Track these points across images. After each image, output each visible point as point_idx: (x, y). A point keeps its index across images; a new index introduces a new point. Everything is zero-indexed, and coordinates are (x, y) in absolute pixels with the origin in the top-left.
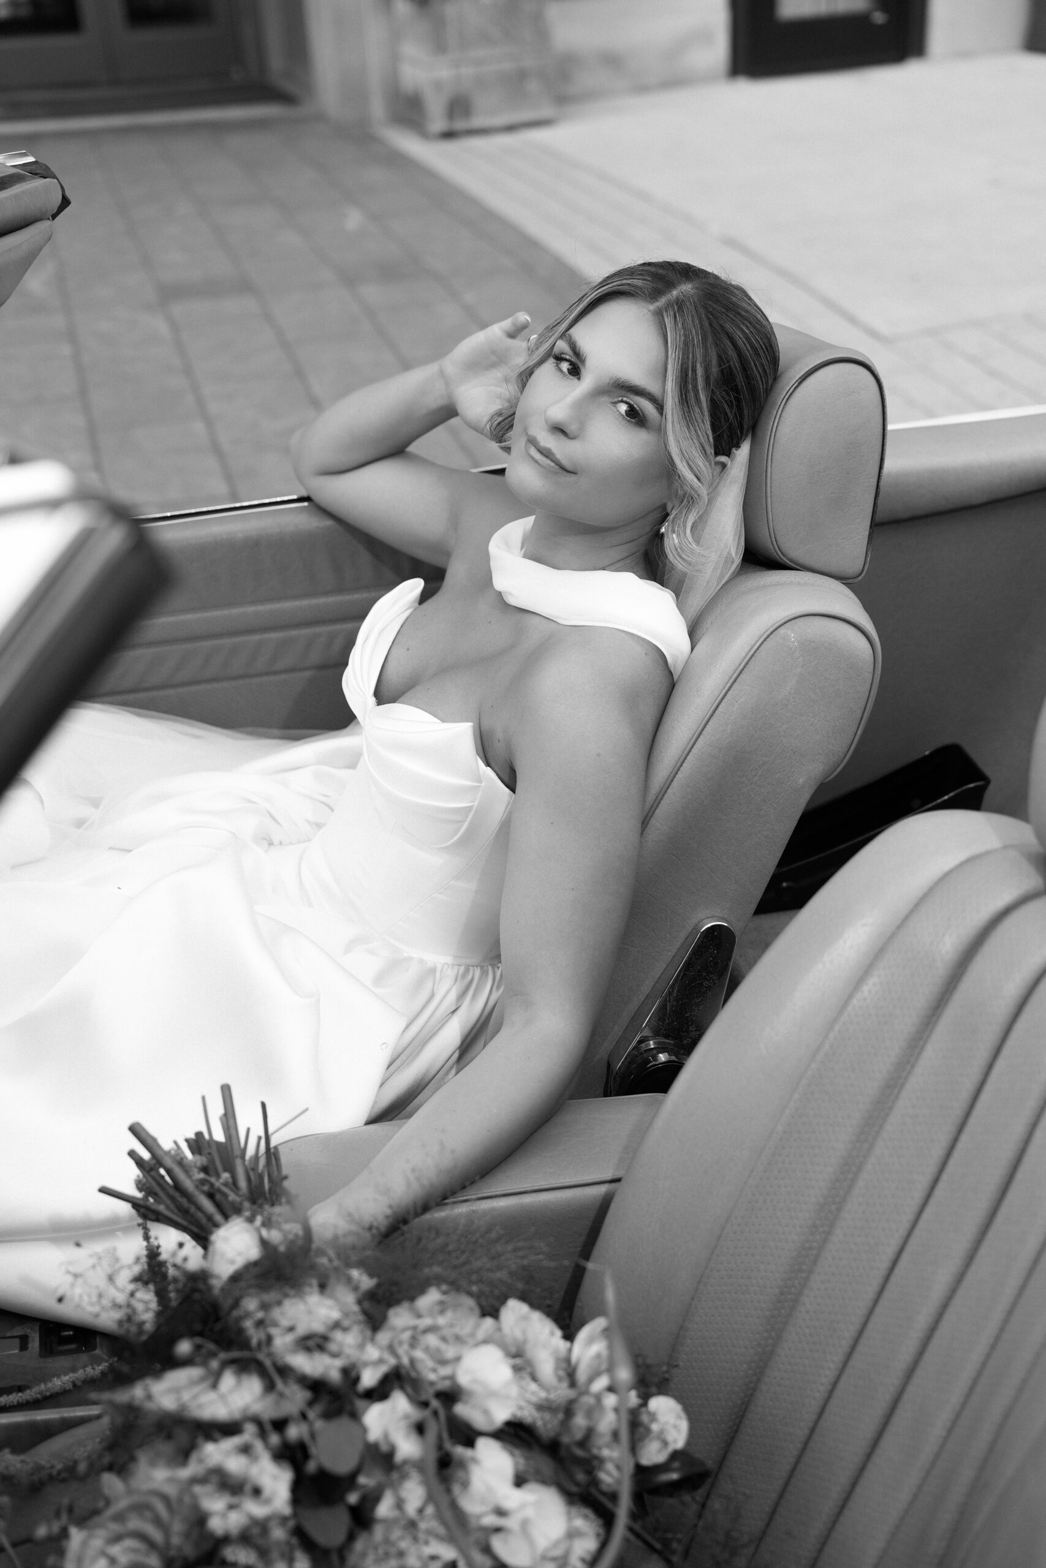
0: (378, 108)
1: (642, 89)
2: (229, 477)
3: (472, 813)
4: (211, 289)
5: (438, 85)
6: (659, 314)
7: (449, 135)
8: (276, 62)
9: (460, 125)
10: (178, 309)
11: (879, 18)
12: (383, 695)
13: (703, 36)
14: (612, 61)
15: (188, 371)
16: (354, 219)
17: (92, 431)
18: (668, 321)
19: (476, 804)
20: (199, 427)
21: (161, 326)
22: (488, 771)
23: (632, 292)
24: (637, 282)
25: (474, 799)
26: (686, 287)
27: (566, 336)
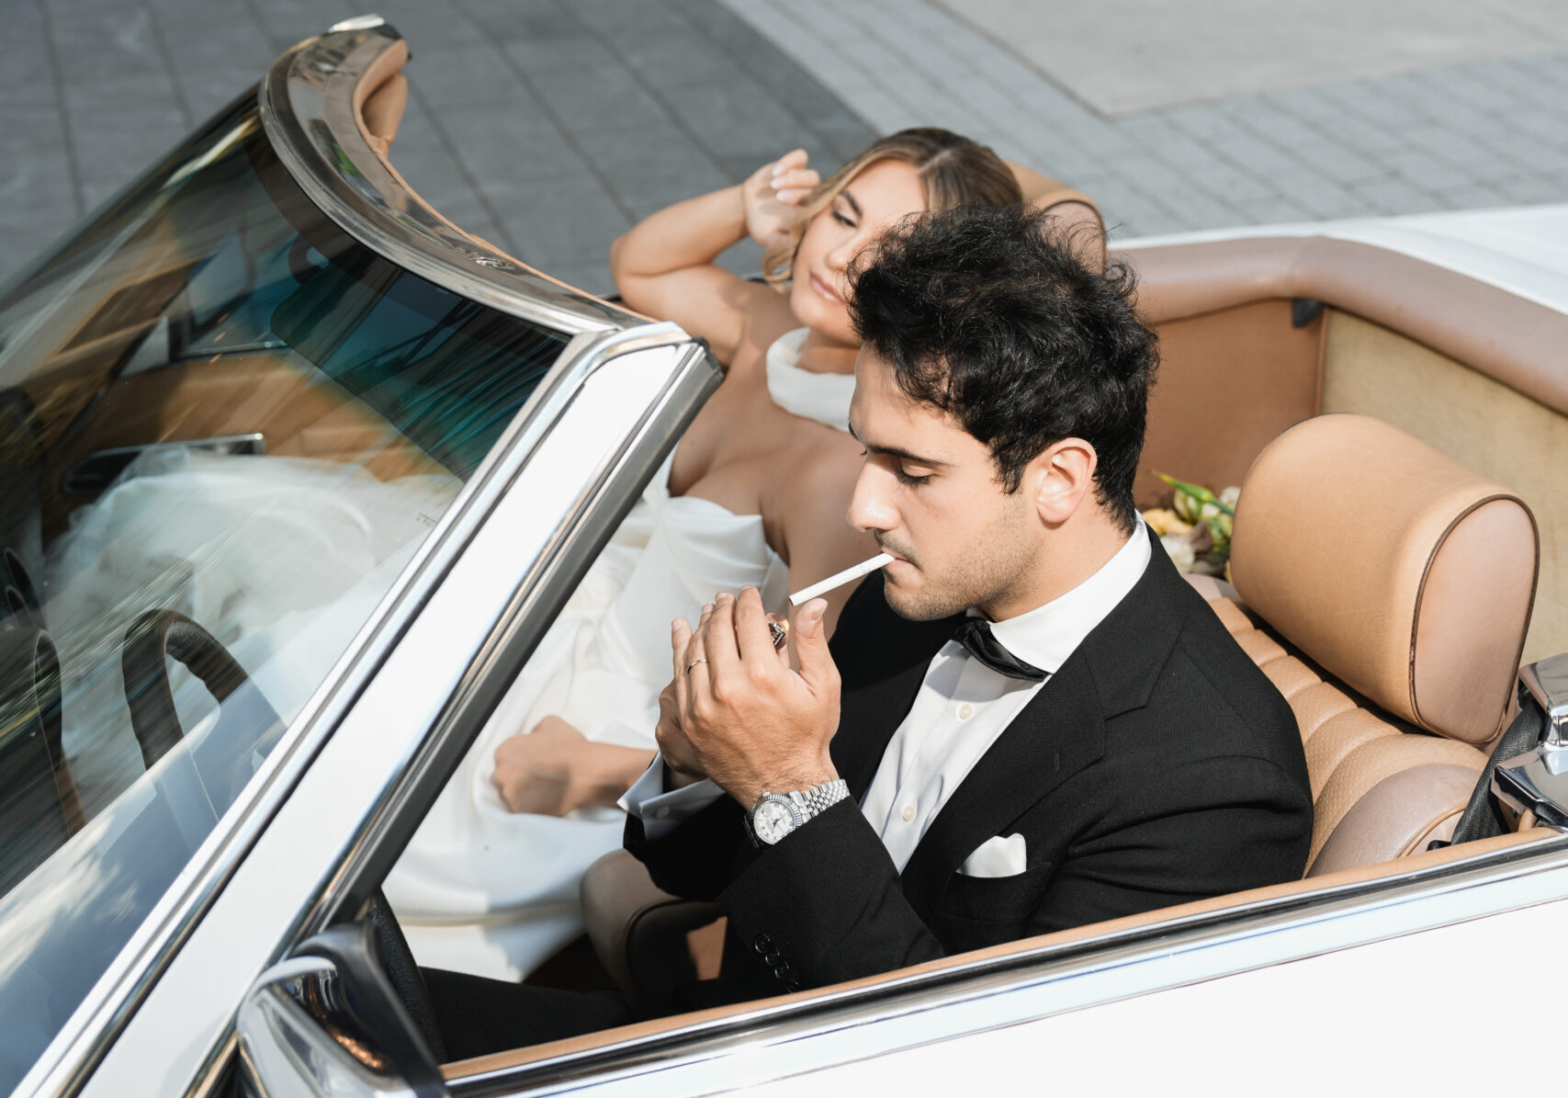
6: (923, 177)
18: (932, 184)
22: (775, 557)
23: (902, 158)
24: (907, 150)
25: (762, 581)
26: (945, 155)
27: (843, 192)
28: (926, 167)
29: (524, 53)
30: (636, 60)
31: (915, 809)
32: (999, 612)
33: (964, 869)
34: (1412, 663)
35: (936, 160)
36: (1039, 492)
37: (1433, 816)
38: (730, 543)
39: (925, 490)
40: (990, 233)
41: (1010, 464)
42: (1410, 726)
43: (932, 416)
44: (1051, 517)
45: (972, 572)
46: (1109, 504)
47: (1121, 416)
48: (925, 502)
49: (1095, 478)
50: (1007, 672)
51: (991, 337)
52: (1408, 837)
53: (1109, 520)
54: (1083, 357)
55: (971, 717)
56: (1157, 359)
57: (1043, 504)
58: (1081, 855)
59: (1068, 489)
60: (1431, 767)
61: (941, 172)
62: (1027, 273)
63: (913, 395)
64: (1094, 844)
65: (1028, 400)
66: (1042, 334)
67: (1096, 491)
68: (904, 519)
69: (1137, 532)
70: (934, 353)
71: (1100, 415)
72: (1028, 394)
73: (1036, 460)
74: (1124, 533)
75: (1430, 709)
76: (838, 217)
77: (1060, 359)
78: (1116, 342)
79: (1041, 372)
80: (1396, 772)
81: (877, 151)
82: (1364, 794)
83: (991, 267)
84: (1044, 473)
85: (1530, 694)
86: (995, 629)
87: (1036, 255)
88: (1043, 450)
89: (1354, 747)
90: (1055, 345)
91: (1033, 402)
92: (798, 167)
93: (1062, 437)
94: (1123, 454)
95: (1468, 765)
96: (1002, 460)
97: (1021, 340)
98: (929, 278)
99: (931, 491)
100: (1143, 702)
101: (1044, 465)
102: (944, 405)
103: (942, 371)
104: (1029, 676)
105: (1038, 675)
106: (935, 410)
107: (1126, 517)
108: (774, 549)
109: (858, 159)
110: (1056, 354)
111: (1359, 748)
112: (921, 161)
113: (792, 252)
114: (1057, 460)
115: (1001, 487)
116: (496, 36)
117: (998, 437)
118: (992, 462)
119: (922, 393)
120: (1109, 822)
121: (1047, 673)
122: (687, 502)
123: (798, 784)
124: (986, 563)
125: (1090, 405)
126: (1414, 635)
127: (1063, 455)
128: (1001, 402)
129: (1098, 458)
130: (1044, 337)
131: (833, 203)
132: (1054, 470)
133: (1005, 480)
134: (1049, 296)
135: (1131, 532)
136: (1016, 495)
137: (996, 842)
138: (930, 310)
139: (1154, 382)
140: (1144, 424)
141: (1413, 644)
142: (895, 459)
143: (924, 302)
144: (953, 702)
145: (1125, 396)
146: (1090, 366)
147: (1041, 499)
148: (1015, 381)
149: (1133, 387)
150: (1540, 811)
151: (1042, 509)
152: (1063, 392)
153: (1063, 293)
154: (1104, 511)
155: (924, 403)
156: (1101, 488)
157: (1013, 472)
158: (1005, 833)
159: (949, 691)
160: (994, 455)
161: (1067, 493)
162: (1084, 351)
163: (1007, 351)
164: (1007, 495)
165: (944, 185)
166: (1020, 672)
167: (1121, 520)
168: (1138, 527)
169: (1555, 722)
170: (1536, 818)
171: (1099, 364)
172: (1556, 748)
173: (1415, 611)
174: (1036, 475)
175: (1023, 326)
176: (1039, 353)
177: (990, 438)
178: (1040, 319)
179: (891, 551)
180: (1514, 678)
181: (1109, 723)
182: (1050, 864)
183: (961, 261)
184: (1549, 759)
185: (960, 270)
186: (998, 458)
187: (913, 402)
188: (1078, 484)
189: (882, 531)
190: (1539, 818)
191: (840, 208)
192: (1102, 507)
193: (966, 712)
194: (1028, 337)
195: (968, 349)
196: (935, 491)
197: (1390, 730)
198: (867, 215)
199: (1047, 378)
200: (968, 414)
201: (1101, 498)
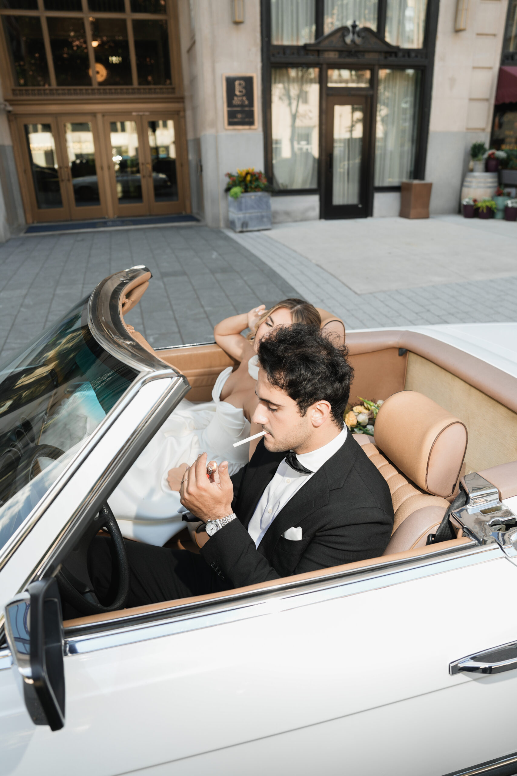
0: (222, 224)
1: (296, 221)
2: (178, 327)
3: (242, 430)
4: (174, 274)
5: (239, 219)
6: (292, 313)
7: (242, 232)
8: (195, 210)
9: (245, 229)
10: (166, 279)
11: (360, 206)
12: (222, 399)
13: (313, 209)
14: (287, 214)
15: (168, 297)
16: (215, 255)
17: (142, 313)
18: (294, 315)
19: (244, 428)
20: (171, 313)
21: (161, 284)
22: (247, 420)
23: (286, 307)
24: (287, 305)
25: (243, 427)
26: (299, 306)
27: (269, 317)
28: (293, 310)
29: (219, 276)
30: (245, 278)
31: (272, 510)
32: (299, 452)
33: (284, 535)
34: (427, 474)
35: (296, 308)
36: (312, 417)
37: (431, 525)
38: (234, 416)
39: (276, 413)
40: (301, 333)
41: (303, 407)
42: (425, 492)
43: (278, 390)
44: (316, 425)
45: (290, 440)
46: (336, 421)
47: (340, 394)
48: (276, 417)
49: (331, 413)
50: (299, 471)
51: (298, 367)
52: (422, 532)
53: (335, 426)
54: (327, 375)
55: (290, 483)
56: (353, 376)
57: (313, 420)
58: (320, 536)
59: (321, 416)
60: (431, 507)
61: (297, 312)
62: (312, 346)
63: (272, 383)
64: (324, 533)
65: (309, 388)
66: (314, 367)
67: (331, 417)
68: (270, 422)
69: (344, 430)
70: (280, 370)
71: (332, 394)
72: (309, 386)
73: (311, 406)
74: (340, 430)
75: (431, 487)
76: (267, 324)
77: (320, 375)
78: (339, 371)
79: (313, 379)
80: (420, 508)
81: (279, 305)
82: (410, 515)
83: (301, 344)
84: (314, 411)
85: (462, 486)
86: (298, 457)
87: (315, 340)
88: (313, 404)
89: (408, 497)
90: (318, 371)
91: (311, 388)
92: (263, 309)
93: (320, 400)
94: (341, 406)
95: (443, 506)
96: (300, 406)
97: (307, 368)
98: (280, 346)
99: (277, 414)
100: (341, 486)
101: (314, 408)
102: (282, 387)
103: (282, 376)
104: (307, 472)
105: (310, 472)
106: (279, 388)
107: (341, 425)
108: (246, 418)
109: (273, 307)
110: (318, 374)
111: (409, 498)
112: (291, 308)
113: (255, 333)
114: (318, 407)
115: (299, 414)
116: (213, 272)
117: (299, 398)
118: (297, 406)
119: (275, 383)
120: (328, 527)
121: (313, 472)
122: (224, 403)
123: (218, 517)
124: (294, 437)
125: (329, 391)
126: (428, 466)
127: (320, 405)
128: (300, 388)
129: (331, 407)
130: (315, 368)
131: (266, 319)
132: (317, 410)
133: (301, 412)
134: (318, 355)
135: (342, 430)
136: (304, 417)
137: (293, 529)
138: (278, 356)
139: (352, 384)
140: (349, 396)
141: (427, 469)
142: (267, 402)
143: (277, 354)
144: (285, 478)
145: (341, 388)
146: (330, 378)
147: (313, 419)
148: (305, 381)
149: (344, 386)
150: (465, 530)
151: (313, 422)
152: (320, 385)
153: (324, 353)
154: (334, 423)
155: (276, 386)
156: (333, 416)
157: (303, 410)
158: (296, 527)
159: (283, 475)
160: (298, 404)
161: (321, 417)
162: (328, 373)
163: (302, 372)
164: (302, 417)
165: (297, 315)
166: (305, 471)
167: (339, 426)
168: (344, 428)
169: (471, 498)
170: (463, 532)
171: (333, 378)
172: (471, 507)
173: (428, 458)
174: (311, 411)
175: (309, 364)
176: (313, 373)
177: (297, 398)
178: (314, 362)
179: (266, 431)
180: (457, 480)
181: (330, 492)
182: (309, 538)
183: (291, 341)
184: (468, 510)
185: (290, 344)
186: (299, 405)
187: (272, 385)
188: (325, 415)
189: (263, 425)
190: (464, 532)
191: (268, 321)
192: (333, 422)
193: (288, 481)
194: (309, 367)
195: (291, 370)
196: (279, 414)
197: (419, 492)
198: (275, 323)
199: (315, 381)
200: (289, 391)
201: (333, 419)
